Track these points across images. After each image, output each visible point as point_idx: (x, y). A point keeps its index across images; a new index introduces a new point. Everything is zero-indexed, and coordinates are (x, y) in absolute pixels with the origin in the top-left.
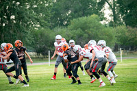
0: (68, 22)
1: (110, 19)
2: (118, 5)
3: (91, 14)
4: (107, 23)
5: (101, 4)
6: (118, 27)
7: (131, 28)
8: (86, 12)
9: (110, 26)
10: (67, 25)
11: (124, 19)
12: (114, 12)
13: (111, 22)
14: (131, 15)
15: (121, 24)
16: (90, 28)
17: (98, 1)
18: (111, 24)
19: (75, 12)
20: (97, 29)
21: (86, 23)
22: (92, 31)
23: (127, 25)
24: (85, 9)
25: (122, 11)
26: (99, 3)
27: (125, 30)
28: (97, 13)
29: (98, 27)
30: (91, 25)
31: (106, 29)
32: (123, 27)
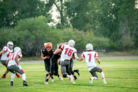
0: (14, 22)
1: (58, 21)
2: (65, 7)
3: (38, 15)
4: (54, 25)
5: (49, 6)
6: (65, 30)
7: (77, 31)
8: (33, 14)
9: (57, 28)
11: (71, 21)
12: (61, 14)
13: (59, 24)
14: (78, 18)
15: (68, 26)
16: (37, 29)
17: (46, 3)
18: (59, 26)
19: (23, 13)
20: (44, 31)
21: (33, 24)
22: (39, 33)
23: (74, 28)
24: (32, 10)
25: (69, 14)
26: (47, 5)
27: (73, 33)
28: (44, 14)
29: (46, 29)
30: (39, 27)
31: (53, 31)
32: (70, 30)
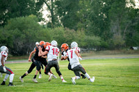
0: (4, 21)
1: (48, 20)
2: (56, 6)
3: (29, 14)
4: (45, 24)
5: (40, 5)
6: (56, 29)
7: (68, 30)
8: (23, 12)
9: (48, 27)
10: (3, 25)
11: (62, 21)
12: (52, 13)
13: (49, 23)
14: (68, 17)
15: (59, 25)
16: (27, 28)
17: (36, 2)
18: (49, 25)
19: (13, 11)
20: (34, 30)
21: (23, 23)
22: (29, 32)
23: (64, 26)
24: (23, 9)
25: (60, 12)
26: (37, 4)
27: (63, 32)
28: (35, 13)
30: (29, 26)
31: (44, 30)
32: (61, 29)
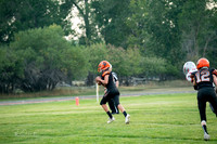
0: (10, 36)
1: (81, 32)
2: (92, 10)
3: (49, 24)
4: (76, 38)
5: (66, 8)
6: (93, 46)
7: (113, 48)
8: (41, 22)
9: (81, 43)
10: (8, 41)
11: (102, 33)
12: (87, 22)
13: (83, 37)
14: (113, 27)
15: (99, 41)
16: (47, 46)
17: (60, 3)
18: (82, 41)
19: (23, 20)
20: (59, 49)
21: (40, 38)
22: (50, 52)
23: (107, 43)
24: (39, 15)
25: (99, 20)
26: (63, 6)
27: (105, 51)
28: (59, 22)
29: (62, 45)
30: (50, 42)
31: (74, 49)
32: (102, 46)
